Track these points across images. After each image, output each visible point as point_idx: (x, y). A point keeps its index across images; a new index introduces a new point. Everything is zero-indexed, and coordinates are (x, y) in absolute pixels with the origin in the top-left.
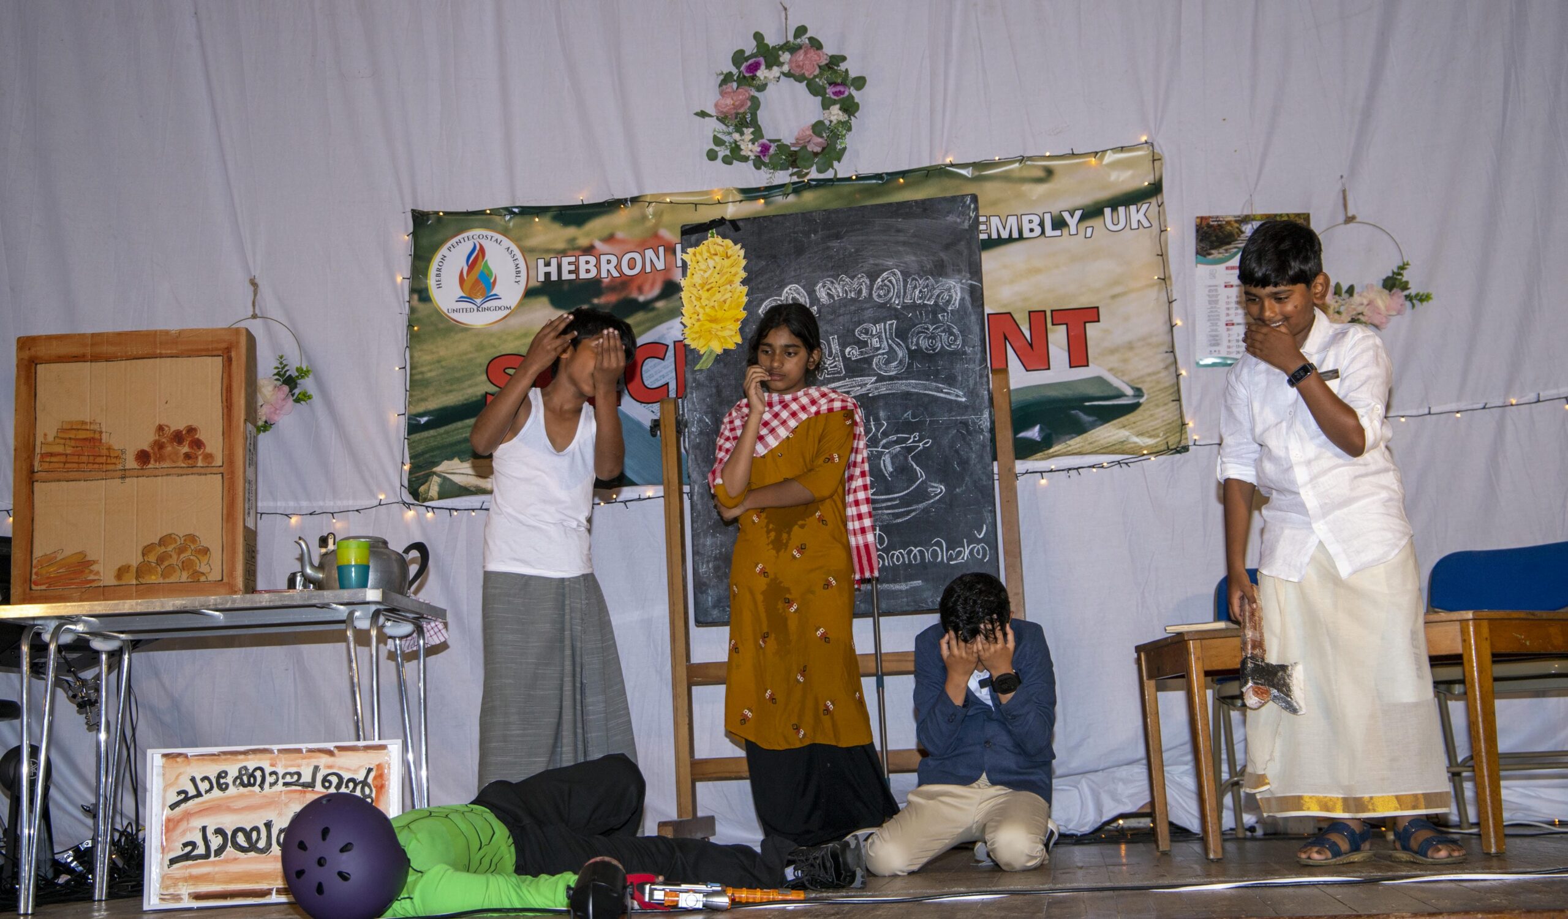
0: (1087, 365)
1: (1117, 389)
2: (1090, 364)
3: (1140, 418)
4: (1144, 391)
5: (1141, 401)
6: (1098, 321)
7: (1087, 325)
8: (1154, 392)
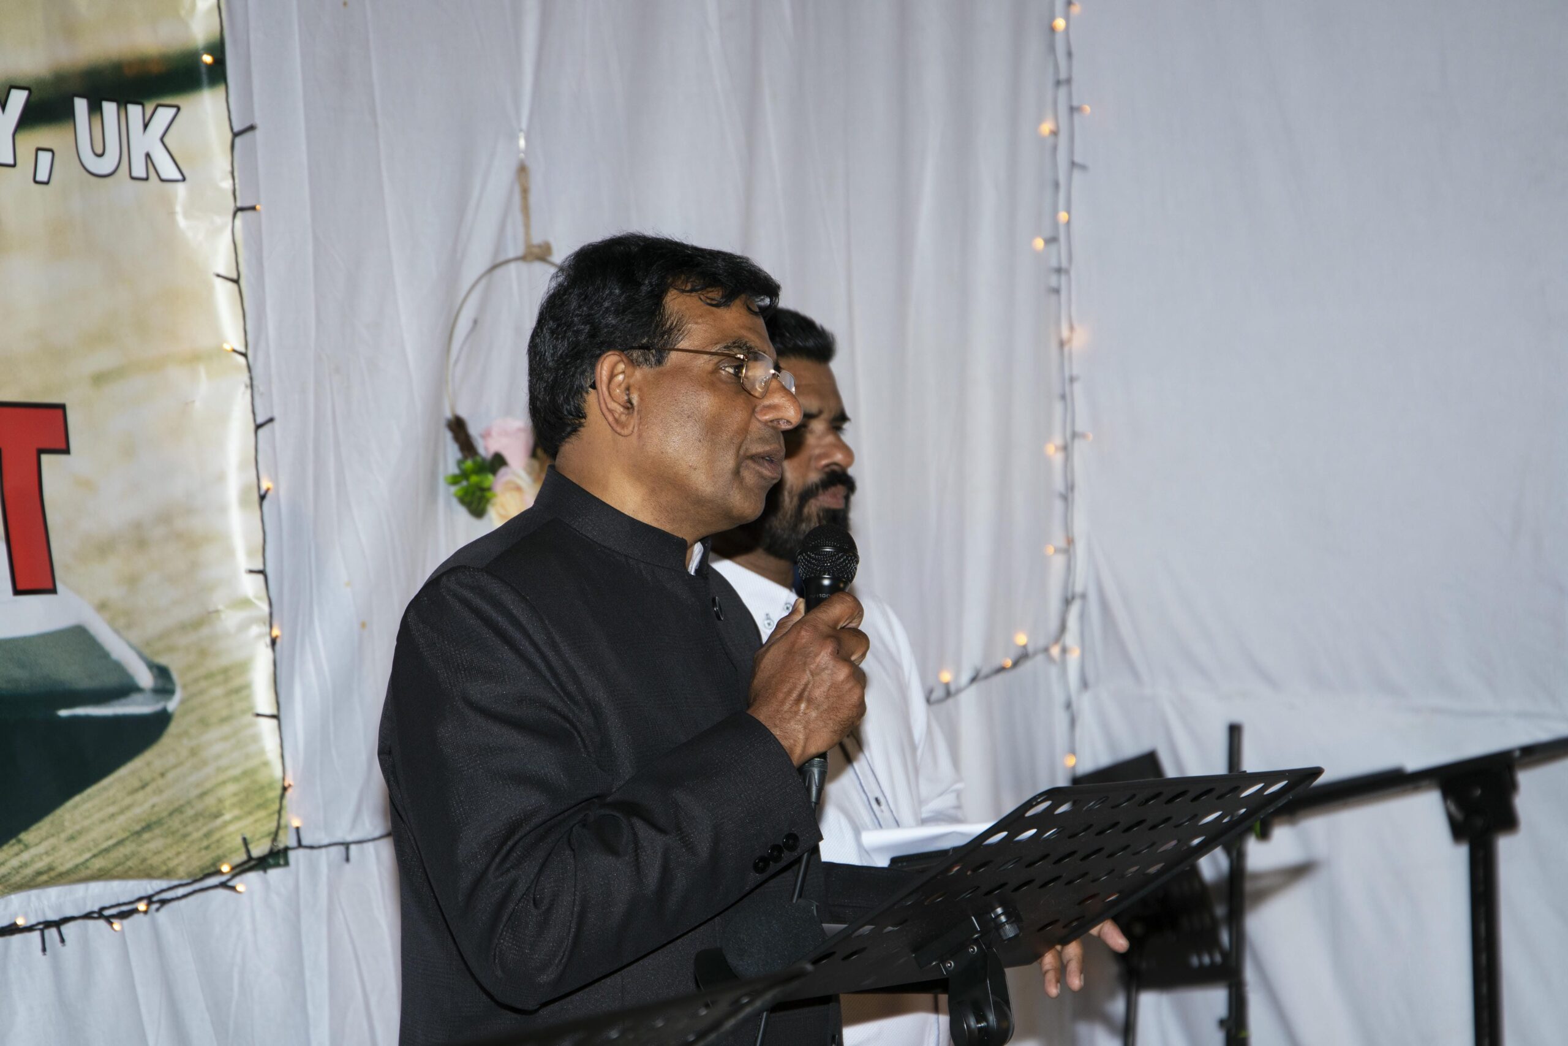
0: (53, 591)
1: (118, 667)
2: (59, 586)
3: (171, 759)
4: (175, 675)
5: (172, 705)
6: (66, 451)
7: (45, 458)
8: (196, 681)
